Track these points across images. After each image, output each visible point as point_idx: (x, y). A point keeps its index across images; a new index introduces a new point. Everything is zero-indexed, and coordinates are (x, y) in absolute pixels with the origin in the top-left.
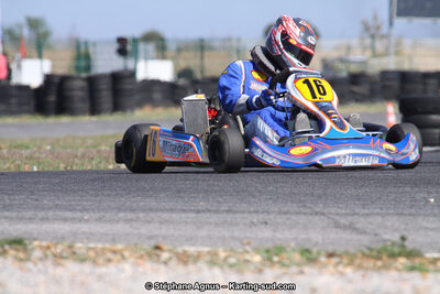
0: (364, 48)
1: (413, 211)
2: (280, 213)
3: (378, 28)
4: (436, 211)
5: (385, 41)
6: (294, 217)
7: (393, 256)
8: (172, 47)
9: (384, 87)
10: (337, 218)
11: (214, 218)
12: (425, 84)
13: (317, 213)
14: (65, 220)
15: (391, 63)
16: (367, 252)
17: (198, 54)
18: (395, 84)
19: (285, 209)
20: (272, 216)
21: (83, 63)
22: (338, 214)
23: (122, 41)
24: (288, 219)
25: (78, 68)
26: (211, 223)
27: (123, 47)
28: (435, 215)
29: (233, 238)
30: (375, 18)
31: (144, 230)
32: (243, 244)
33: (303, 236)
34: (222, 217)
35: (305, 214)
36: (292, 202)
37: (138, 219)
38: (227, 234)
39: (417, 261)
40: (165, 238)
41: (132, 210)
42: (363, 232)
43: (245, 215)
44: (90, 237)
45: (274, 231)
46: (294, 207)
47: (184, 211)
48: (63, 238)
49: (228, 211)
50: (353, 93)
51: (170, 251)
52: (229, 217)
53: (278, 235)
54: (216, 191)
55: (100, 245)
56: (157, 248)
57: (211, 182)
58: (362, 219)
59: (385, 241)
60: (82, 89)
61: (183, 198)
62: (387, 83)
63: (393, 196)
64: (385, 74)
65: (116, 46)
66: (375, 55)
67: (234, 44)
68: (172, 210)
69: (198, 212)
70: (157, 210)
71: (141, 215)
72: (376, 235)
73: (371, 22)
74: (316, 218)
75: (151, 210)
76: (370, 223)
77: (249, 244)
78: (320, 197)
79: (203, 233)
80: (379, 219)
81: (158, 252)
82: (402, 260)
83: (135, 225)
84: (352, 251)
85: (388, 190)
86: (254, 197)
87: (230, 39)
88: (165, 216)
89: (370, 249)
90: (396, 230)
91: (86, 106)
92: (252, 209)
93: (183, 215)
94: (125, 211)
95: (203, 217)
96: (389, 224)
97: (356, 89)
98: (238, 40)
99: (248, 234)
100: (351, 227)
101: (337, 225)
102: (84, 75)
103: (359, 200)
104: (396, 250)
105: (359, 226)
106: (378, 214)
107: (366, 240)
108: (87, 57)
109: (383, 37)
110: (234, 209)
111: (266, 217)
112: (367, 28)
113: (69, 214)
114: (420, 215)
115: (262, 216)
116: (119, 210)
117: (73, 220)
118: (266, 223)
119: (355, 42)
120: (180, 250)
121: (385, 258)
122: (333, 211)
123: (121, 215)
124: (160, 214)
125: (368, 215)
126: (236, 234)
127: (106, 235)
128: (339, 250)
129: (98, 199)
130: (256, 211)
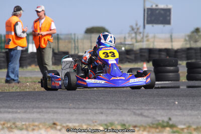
0: (132, 38)
2: (108, 109)
3: (138, 29)
4: (179, 107)
5: (141, 35)
6: (114, 111)
7: (164, 127)
9: (141, 56)
10: (134, 111)
12: (160, 54)
14: (9, 112)
15: (144, 45)
16: (151, 125)
17: (56, 41)
18: (146, 54)
19: (109, 107)
20: (104, 110)
21: (3, 45)
22: (134, 109)
24: (112, 111)
25: (1, 48)
26: (77, 114)
28: (179, 109)
29: (88, 120)
30: (137, 25)
31: (46, 116)
33: (120, 119)
35: (119, 109)
36: (112, 104)
38: (85, 118)
39: (175, 129)
41: (39, 108)
43: (92, 110)
45: (107, 116)
47: (63, 108)
48: (9, 121)
49: (84, 108)
50: (127, 58)
51: (61, 125)
54: (76, 100)
55: (27, 123)
56: (54, 124)
57: (73, 96)
59: (159, 121)
61: (61, 102)
62: (143, 54)
63: (159, 101)
64: (141, 49)
66: (137, 42)
67: (73, 36)
69: (70, 108)
70: (51, 108)
72: (154, 118)
74: (125, 111)
75: (48, 108)
76: (150, 113)
77: (96, 122)
81: (55, 126)
82: (168, 129)
84: (144, 125)
85: (155, 98)
86: (94, 102)
87: (71, 34)
88: (55, 110)
89: (153, 124)
90: (162, 116)
92: (94, 107)
96: (159, 113)
97: (128, 56)
98: (75, 34)
99: (95, 118)
102: (4, 51)
103: (143, 103)
106: (152, 109)
109: (140, 33)
110: (86, 107)
111: (102, 111)
112: (133, 29)
113: (10, 110)
114: (171, 109)
115: (99, 110)
118: (102, 113)
119: (127, 35)
120: (64, 125)
121: (160, 128)
122: (132, 107)
124: (52, 109)
125: (148, 110)
126: (89, 118)
127: (29, 119)
128: (138, 125)
129: (22, 103)
130: (97, 108)
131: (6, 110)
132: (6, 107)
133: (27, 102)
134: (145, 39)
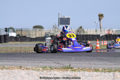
1: (70, 60)
3: (56, 27)
4: (74, 60)
11: (31, 61)
13: (51, 61)
32: (37, 66)
34: (32, 61)
37: (16, 62)
40: (22, 65)
42: (61, 64)
44: (7, 65)
46: (46, 59)
52: (34, 61)
53: (44, 65)
56: (21, 67)
58: (60, 62)
68: (22, 60)
71: (16, 61)
78: (51, 58)
79: (29, 64)
80: (63, 62)
83: (16, 63)
93: (25, 61)
94: (13, 60)
95: (29, 61)
99: (38, 64)
100: (58, 63)
101: (55, 63)
104: (68, 67)
105: (60, 63)
107: (62, 66)
116: (12, 60)
117: (3, 62)
118: (41, 62)
121: (66, 69)
123: (12, 61)
126: (36, 64)
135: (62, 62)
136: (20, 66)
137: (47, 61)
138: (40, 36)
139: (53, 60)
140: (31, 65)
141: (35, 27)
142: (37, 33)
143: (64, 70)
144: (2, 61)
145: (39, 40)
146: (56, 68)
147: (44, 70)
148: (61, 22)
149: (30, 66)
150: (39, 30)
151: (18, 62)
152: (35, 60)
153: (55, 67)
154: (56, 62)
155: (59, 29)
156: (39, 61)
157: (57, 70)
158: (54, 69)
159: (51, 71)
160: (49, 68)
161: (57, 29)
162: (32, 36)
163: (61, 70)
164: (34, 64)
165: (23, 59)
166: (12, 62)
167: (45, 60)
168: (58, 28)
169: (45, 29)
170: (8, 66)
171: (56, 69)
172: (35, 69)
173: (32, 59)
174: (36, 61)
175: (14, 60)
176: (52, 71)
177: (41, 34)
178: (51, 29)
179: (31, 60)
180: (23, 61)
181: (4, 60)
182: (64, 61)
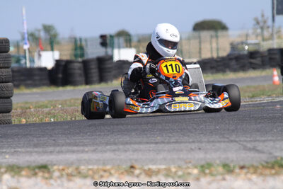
0: (257, 36)
2: (209, 142)
3: (265, 22)
7: (281, 166)
8: (135, 39)
9: (271, 59)
10: (245, 143)
11: (167, 147)
13: (232, 141)
14: (73, 152)
15: (275, 44)
16: (265, 164)
18: (278, 57)
19: (212, 139)
20: (203, 144)
21: (79, 52)
22: (245, 141)
23: (103, 37)
25: (76, 56)
26: (165, 150)
27: (105, 41)
29: (179, 159)
30: (263, 16)
31: (123, 156)
32: (186, 163)
33: (223, 156)
34: (172, 146)
35: (224, 142)
36: (216, 134)
37: (119, 150)
40: (136, 160)
42: (262, 152)
43: (187, 144)
44: (88, 162)
45: (206, 153)
46: (217, 138)
47: (147, 143)
48: (72, 164)
49: (176, 142)
50: (251, 63)
51: (140, 169)
52: (176, 146)
53: (208, 156)
54: (167, 130)
55: (95, 167)
56: (132, 167)
57: (164, 124)
58: (261, 144)
59: (276, 157)
60: (80, 69)
61: (146, 134)
62: (273, 56)
63: (280, 128)
64: (270, 51)
65: (99, 40)
66: (264, 40)
68: (140, 143)
69: (156, 143)
70: (131, 143)
71: (121, 147)
72: (270, 153)
73: (260, 19)
74: (232, 145)
75: (127, 143)
76: (266, 146)
77: (190, 162)
78: (233, 131)
79: (161, 156)
80: (272, 143)
81: (132, 170)
85: (277, 125)
86: (192, 132)
88: (136, 146)
89: (267, 163)
91: (83, 79)
92: (191, 140)
93: (147, 146)
94: (111, 144)
95: (161, 146)
96: (278, 146)
97: (253, 61)
99: (189, 156)
100: (254, 149)
101: (245, 148)
102: (80, 60)
103: (258, 132)
105: (259, 148)
106: (271, 140)
107: (264, 157)
108: (82, 48)
109: (268, 27)
110: (179, 141)
111: (200, 145)
112: (258, 23)
115: (197, 145)
116: (107, 144)
117: (78, 151)
118: (200, 149)
120: (146, 168)
121: (277, 168)
122: (242, 139)
123: (108, 147)
124: (133, 146)
126: (182, 156)
127: (99, 160)
128: (247, 164)
129: (93, 137)
130: (193, 142)
131: (70, 148)
132: (69, 144)
133: (99, 135)
134: (275, 36)
135: (266, 144)
136: (129, 164)
137: (219, 142)
138: (215, 56)
139: (237, 139)
140: (165, 159)
141: (200, 27)
142: (203, 46)
143: (267, 172)
144: (75, 148)
145: (212, 68)
146: (242, 168)
147: (205, 174)
148: (280, 7)
149: (160, 164)
150: (212, 37)
151: (126, 151)
152: (181, 142)
153: (242, 164)
154: (249, 145)
155: (275, 30)
156: (193, 146)
157: (246, 174)
158: (237, 170)
159: (224, 179)
160: (221, 169)
161: (270, 30)
162: (190, 58)
163: (259, 171)
164: (175, 156)
165: (145, 140)
166: (105, 152)
167: (213, 142)
168: (273, 26)
169: (230, 32)
170: (90, 167)
171: (245, 171)
172: (176, 173)
173: (173, 140)
174: (182, 146)
175: (115, 144)
176: (228, 177)
177: (218, 49)
178: (250, 32)
179: (169, 143)
180: (142, 146)
181: (83, 146)
182: (274, 141)
